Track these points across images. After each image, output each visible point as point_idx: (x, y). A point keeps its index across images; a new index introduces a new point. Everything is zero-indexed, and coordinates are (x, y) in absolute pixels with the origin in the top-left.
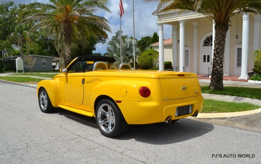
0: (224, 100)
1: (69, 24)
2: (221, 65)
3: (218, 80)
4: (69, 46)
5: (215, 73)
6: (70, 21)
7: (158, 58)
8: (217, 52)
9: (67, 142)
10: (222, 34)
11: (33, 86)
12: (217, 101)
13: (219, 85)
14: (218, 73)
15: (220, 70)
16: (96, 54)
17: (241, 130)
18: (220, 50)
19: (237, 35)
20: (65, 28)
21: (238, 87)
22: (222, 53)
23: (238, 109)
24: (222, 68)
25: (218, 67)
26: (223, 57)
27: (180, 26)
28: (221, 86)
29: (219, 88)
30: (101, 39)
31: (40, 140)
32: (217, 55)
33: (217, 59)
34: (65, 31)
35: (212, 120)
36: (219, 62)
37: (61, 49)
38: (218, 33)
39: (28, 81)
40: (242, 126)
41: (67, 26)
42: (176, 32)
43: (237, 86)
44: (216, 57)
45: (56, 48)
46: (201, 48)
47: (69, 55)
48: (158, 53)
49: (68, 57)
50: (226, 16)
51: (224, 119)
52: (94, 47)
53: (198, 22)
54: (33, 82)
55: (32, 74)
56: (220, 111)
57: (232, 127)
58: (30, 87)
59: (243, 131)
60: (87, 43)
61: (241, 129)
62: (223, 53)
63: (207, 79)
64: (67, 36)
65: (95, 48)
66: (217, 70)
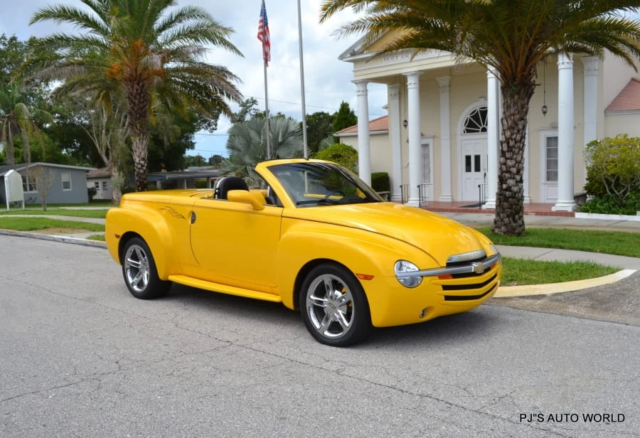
0: (531, 258)
1: (140, 85)
2: (518, 178)
3: (513, 211)
4: (143, 139)
5: (505, 196)
6: (143, 78)
7: (355, 165)
8: (508, 147)
9: (208, 356)
10: (519, 104)
11: (63, 239)
12: (516, 260)
13: (514, 225)
14: (513, 197)
15: (515, 189)
16: (193, 158)
17: (582, 320)
18: (516, 142)
19: (545, 107)
20: (132, 95)
21: (554, 229)
22: (520, 150)
23: (568, 275)
24: (520, 184)
25: (511, 182)
26: (522, 157)
27: (409, 87)
28: (520, 226)
29: (516, 231)
30: (205, 121)
31: (143, 353)
32: (508, 155)
33: (510, 163)
34: (132, 102)
35: (514, 302)
36: (514, 170)
37: (109, 147)
38: (509, 102)
39: (46, 228)
40: (582, 312)
41: (137, 90)
42: (397, 101)
43: (553, 227)
44: (507, 159)
45: (97, 146)
46: (459, 138)
47: (142, 162)
48: (355, 152)
49: (139, 166)
50: (527, 62)
51: (539, 299)
52: (191, 142)
53: (451, 75)
54: (58, 229)
55: (45, 210)
56: (529, 282)
57: (561, 315)
58: (55, 240)
59: (587, 322)
60: (173, 130)
61: (582, 317)
62: (522, 149)
63: (476, 212)
64: (138, 115)
65: (194, 144)
66: (509, 189)
